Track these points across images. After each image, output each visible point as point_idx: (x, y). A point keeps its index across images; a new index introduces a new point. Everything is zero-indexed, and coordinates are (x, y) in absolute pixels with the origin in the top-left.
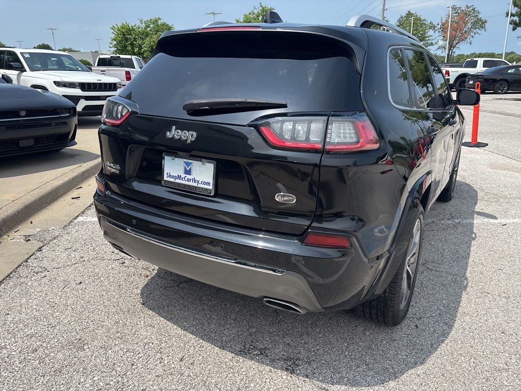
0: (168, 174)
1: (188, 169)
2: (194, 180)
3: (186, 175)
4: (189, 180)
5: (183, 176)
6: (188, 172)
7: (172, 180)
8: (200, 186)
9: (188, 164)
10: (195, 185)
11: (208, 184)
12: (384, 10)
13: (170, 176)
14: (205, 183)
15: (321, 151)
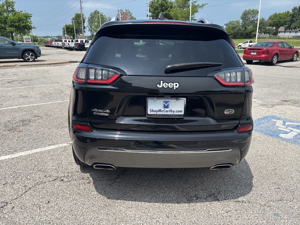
0: (151, 110)
1: (166, 105)
2: (171, 111)
3: (165, 109)
4: (167, 111)
5: (163, 109)
6: (166, 107)
7: (155, 113)
8: (175, 113)
9: (166, 102)
10: (172, 113)
11: (181, 111)
12: (81, 8)
13: (153, 111)
14: (178, 111)
15: (244, 86)
